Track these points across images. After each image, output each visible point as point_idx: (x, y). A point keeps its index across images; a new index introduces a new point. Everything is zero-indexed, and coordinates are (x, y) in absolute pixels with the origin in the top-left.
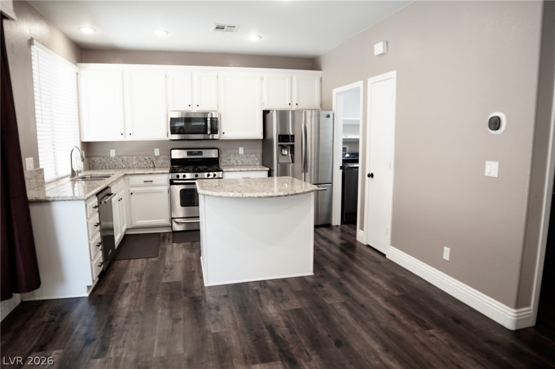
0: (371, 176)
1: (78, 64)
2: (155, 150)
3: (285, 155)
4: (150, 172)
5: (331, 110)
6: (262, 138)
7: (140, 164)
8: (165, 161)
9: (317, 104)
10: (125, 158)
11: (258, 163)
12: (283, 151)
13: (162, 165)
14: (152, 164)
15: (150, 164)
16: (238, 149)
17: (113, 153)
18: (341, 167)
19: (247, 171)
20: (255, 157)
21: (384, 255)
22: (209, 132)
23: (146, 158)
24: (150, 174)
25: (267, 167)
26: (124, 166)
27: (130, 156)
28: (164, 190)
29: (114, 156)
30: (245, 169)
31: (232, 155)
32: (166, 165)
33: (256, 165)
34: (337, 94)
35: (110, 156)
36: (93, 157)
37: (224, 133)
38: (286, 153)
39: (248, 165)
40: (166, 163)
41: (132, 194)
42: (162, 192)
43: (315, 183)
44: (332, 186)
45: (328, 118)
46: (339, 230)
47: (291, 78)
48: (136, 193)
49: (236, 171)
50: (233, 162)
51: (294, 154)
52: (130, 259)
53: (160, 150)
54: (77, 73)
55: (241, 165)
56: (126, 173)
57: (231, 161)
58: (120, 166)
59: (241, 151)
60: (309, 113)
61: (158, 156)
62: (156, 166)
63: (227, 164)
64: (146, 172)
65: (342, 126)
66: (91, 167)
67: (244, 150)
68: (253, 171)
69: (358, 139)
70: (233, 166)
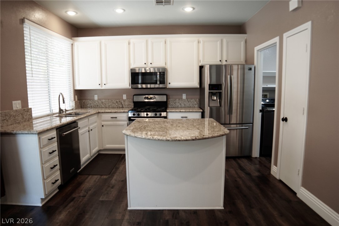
0: (285, 120)
1: (73, 38)
2: (124, 95)
3: (214, 100)
4: (115, 111)
5: (253, 64)
6: (199, 87)
7: (113, 105)
8: (130, 103)
9: (242, 60)
10: (104, 100)
11: (197, 106)
12: (213, 97)
13: (128, 106)
14: (121, 105)
15: (120, 105)
16: (182, 95)
17: (96, 97)
18: (260, 110)
19: (185, 112)
20: (194, 101)
21: (295, 194)
22: (158, 83)
23: (118, 101)
24: (115, 112)
25: (202, 109)
26: (103, 106)
27: (107, 99)
28: (125, 124)
29: (97, 99)
30: (184, 111)
31: (177, 100)
32: (131, 106)
33: (195, 107)
34: (258, 51)
35: (94, 99)
36: (83, 100)
37: (169, 83)
38: (215, 99)
39: (189, 107)
40: (130, 105)
41: (103, 126)
42: (123, 125)
43: (240, 123)
44: (253, 126)
45: (250, 71)
46: (257, 162)
47: (222, 41)
48: (106, 126)
49: (176, 112)
50: (178, 104)
51: (221, 100)
52: (89, 175)
53: (126, 96)
54: (72, 44)
55: (184, 107)
56: (99, 111)
57: (176, 104)
58: (101, 106)
59: (184, 96)
60: (235, 68)
61: (125, 100)
62: (124, 107)
63: (174, 106)
64: (112, 111)
65: (262, 77)
66: (82, 106)
67: (186, 95)
68: (190, 112)
69: (275, 88)
70: (177, 107)
